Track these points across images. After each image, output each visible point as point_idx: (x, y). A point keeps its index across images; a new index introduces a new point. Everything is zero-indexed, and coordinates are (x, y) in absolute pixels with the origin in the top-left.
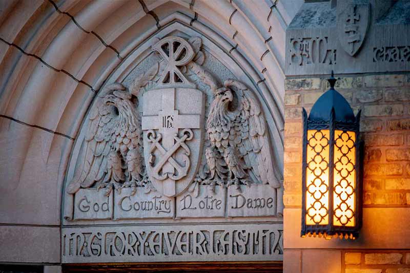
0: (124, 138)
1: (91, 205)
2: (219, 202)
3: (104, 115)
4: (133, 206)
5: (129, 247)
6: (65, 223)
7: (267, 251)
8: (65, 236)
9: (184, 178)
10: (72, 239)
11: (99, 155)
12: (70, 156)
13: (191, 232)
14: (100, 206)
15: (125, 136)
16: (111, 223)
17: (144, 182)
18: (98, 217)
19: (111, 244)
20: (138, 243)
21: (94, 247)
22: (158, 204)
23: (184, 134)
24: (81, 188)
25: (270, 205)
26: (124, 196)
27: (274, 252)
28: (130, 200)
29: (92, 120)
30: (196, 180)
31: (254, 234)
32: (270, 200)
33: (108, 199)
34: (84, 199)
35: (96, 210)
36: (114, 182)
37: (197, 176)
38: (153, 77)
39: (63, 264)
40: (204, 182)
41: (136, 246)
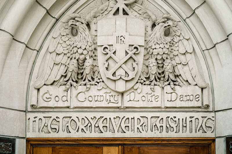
0: (84, 50)
1: (53, 97)
2: (157, 97)
3: (64, 36)
4: (87, 98)
5: (82, 127)
6: (29, 109)
7: (194, 131)
8: (29, 119)
9: (133, 79)
10: (35, 121)
11: (59, 63)
12: (34, 63)
13: (133, 118)
14: (60, 97)
15: (85, 49)
16: (68, 110)
17: (97, 82)
18: (59, 106)
19: (67, 125)
20: (89, 125)
21: (53, 127)
22: (108, 98)
23: (134, 48)
24: (45, 85)
25: (197, 99)
26: (80, 91)
27: (199, 131)
28: (85, 94)
29: (55, 38)
30: (139, 81)
31: (183, 119)
32: (197, 96)
33: (67, 93)
34: (46, 93)
35: (58, 100)
36: (72, 82)
37: (140, 79)
38: (103, 11)
39: (27, 138)
40: (145, 83)
41: (88, 126)
